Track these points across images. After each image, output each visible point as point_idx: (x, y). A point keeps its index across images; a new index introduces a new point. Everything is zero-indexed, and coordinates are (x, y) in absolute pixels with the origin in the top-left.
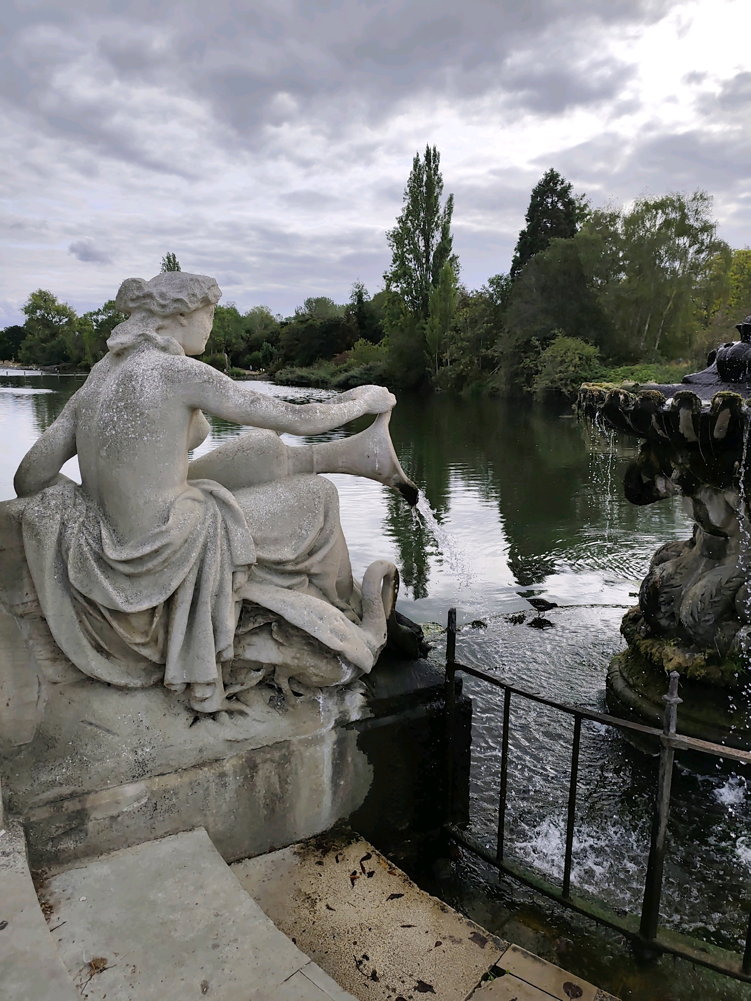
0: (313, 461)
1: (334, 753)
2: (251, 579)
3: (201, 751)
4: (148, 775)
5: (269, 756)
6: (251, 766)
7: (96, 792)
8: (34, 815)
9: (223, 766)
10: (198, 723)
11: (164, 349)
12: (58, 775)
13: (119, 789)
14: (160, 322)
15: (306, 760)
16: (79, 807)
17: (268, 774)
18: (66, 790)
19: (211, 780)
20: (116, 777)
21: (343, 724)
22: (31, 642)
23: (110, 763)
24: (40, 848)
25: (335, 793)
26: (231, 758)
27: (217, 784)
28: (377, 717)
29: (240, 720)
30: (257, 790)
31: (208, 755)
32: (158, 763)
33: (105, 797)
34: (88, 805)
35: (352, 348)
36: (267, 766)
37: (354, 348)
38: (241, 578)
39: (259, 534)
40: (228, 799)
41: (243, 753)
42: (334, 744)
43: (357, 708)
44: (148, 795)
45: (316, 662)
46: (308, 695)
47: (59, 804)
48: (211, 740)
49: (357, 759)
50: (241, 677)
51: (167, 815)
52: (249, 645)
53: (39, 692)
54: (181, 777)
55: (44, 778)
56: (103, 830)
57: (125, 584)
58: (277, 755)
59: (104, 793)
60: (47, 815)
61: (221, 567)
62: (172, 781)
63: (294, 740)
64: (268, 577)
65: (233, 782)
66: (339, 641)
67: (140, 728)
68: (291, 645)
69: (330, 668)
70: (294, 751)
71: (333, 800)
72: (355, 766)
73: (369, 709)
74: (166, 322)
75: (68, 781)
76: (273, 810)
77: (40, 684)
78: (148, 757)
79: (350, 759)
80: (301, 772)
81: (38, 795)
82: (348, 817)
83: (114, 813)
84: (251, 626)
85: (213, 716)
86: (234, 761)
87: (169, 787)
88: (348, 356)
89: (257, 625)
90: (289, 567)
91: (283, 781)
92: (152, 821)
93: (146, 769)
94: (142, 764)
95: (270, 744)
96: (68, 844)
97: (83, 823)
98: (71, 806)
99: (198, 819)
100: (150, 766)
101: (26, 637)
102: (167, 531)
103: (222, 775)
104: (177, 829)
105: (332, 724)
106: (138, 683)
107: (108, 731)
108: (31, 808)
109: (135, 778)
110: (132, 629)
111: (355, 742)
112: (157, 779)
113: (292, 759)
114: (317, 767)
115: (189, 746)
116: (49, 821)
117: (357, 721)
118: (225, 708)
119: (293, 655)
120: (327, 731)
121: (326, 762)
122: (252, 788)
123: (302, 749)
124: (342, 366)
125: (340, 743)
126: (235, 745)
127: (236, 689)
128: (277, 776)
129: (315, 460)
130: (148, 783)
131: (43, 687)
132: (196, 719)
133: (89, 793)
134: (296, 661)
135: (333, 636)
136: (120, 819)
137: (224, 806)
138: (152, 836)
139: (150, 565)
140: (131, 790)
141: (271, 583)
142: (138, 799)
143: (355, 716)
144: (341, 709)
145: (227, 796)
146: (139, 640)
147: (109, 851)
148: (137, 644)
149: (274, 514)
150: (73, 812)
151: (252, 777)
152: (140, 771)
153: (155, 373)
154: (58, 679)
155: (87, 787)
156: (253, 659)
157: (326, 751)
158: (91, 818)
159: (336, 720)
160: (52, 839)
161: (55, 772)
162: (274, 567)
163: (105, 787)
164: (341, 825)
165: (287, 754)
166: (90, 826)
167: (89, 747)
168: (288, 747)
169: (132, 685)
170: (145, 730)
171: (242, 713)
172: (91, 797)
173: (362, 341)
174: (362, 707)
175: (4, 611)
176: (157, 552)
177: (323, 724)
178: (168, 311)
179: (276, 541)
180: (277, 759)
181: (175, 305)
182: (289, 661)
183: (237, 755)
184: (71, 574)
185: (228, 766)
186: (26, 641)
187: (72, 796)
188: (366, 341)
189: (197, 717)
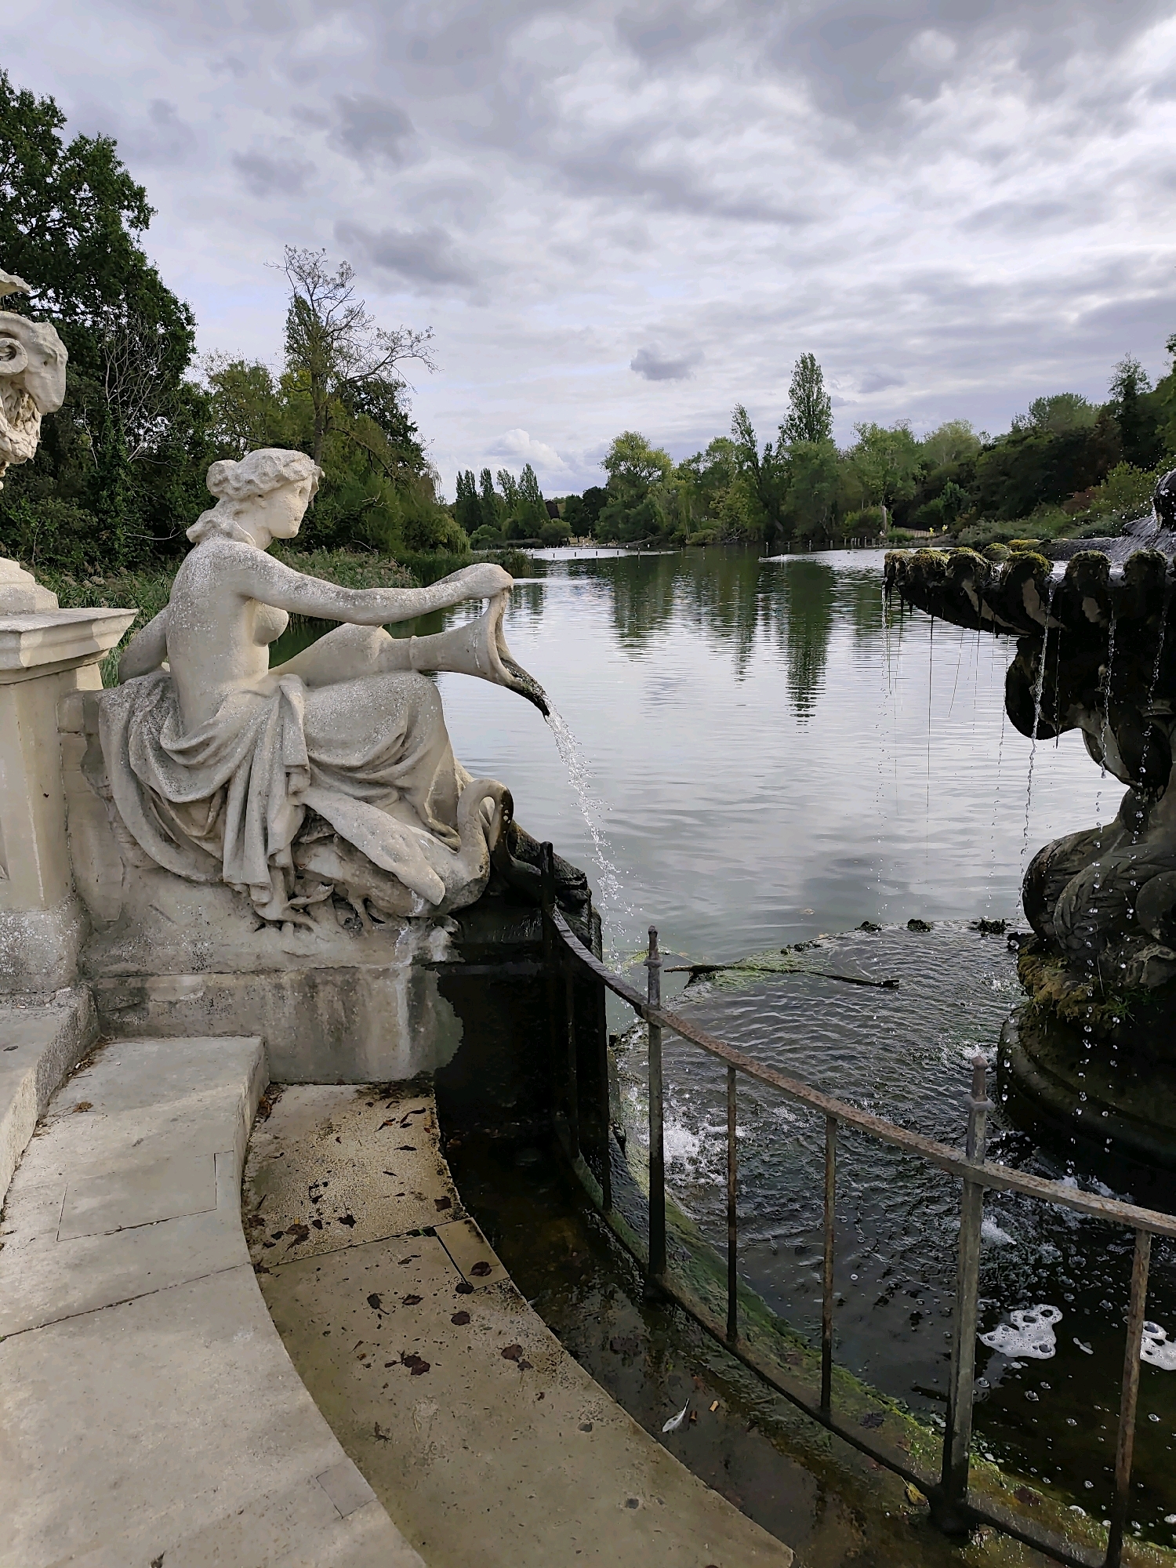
0: (409, 656)
1: (409, 993)
2: (313, 782)
3: (258, 957)
4: (208, 970)
5: (330, 978)
6: (310, 986)
7: (159, 976)
8: (101, 983)
9: (280, 978)
10: (263, 930)
11: (229, 535)
12: (127, 951)
13: (178, 978)
14: (237, 506)
15: (374, 992)
16: (139, 985)
17: (330, 998)
18: (132, 967)
19: (267, 989)
20: (177, 965)
21: (422, 962)
22: (115, 825)
23: (170, 950)
24: (107, 1016)
25: (413, 1039)
26: (291, 971)
27: (274, 995)
28: (467, 963)
29: (303, 934)
30: (319, 1012)
31: (266, 963)
32: (216, 961)
33: (163, 982)
34: (147, 985)
35: (1103, 481)
36: (329, 988)
37: (1107, 481)
38: (298, 781)
39: (322, 734)
40: (287, 1015)
41: (305, 970)
42: (409, 982)
43: (440, 948)
44: (204, 989)
45: (378, 883)
46: (390, 924)
47: (124, 978)
48: (270, 948)
49: (438, 1006)
50: (310, 891)
51: (224, 1014)
52: (315, 855)
53: (124, 873)
54: (237, 979)
55: (114, 951)
56: (162, 1014)
57: (184, 775)
58: (339, 979)
59: (165, 978)
60: (112, 986)
61: (271, 766)
62: (228, 981)
63: (364, 968)
64: (336, 784)
65: (292, 998)
66: (391, 861)
67: (199, 921)
68: (352, 860)
69: (397, 892)
70: (359, 979)
71: (412, 1048)
72: (438, 1013)
73: (456, 952)
74: (245, 506)
75: (133, 959)
76: (338, 1039)
77: (124, 866)
78: (205, 952)
79: (430, 1004)
80: (371, 1005)
81: (107, 966)
82: (433, 1072)
83: (173, 999)
84: (316, 835)
85: (279, 924)
86: (292, 976)
87: (223, 985)
88: (1093, 495)
89: (321, 835)
90: (360, 775)
91: (349, 1010)
92: (210, 1017)
93: (205, 964)
94: (200, 957)
95: (336, 967)
96: (132, 1019)
97: (143, 1001)
98: (133, 982)
99: (256, 1027)
100: (209, 961)
101: (111, 819)
102: (215, 724)
103: (279, 987)
104: (236, 1032)
105: (409, 961)
106: (202, 878)
107: (169, 919)
108: (101, 977)
109: (195, 970)
110: (193, 822)
111: (436, 986)
112: (214, 976)
113: (358, 988)
114: (388, 1004)
115: (245, 950)
116: (113, 991)
117: (441, 962)
118: (290, 919)
119: (353, 871)
120: (404, 966)
121: (399, 1001)
122: (314, 1008)
123: (370, 979)
124: (1080, 514)
125: (416, 982)
126: (296, 959)
127: (300, 901)
128: (340, 1002)
129: (411, 656)
130: (206, 977)
131: (128, 869)
132: (263, 926)
133: (152, 975)
134: (356, 878)
135: (384, 853)
136: (177, 1006)
137: (283, 1020)
138: (211, 1033)
139: (200, 758)
140: (189, 980)
141: (339, 791)
142: (194, 991)
143: (439, 956)
144: (421, 945)
145: (286, 1010)
146: (195, 832)
147: (170, 1035)
148: (196, 837)
149: (340, 714)
150: (134, 988)
151: (312, 997)
152: (199, 965)
153: (207, 561)
154: (138, 864)
155: (149, 968)
156: (317, 871)
157: (399, 989)
158: (151, 998)
159: (414, 957)
160: (120, 1010)
161: (123, 948)
162: (344, 773)
163: (167, 973)
164: (424, 1078)
165: (350, 980)
166: (150, 1005)
167: (152, 929)
168: (354, 974)
169: (194, 878)
170: (205, 925)
171: (309, 929)
172: (153, 978)
173: (1123, 467)
174: (447, 947)
175: (93, 793)
176: (205, 744)
177: (397, 957)
178: (242, 493)
179: (344, 745)
180: (339, 983)
181: (249, 487)
182: (349, 878)
183: (299, 970)
184: (132, 760)
185: (285, 979)
186: (111, 823)
187: (137, 974)
188: (1132, 466)
189: (263, 923)
